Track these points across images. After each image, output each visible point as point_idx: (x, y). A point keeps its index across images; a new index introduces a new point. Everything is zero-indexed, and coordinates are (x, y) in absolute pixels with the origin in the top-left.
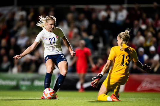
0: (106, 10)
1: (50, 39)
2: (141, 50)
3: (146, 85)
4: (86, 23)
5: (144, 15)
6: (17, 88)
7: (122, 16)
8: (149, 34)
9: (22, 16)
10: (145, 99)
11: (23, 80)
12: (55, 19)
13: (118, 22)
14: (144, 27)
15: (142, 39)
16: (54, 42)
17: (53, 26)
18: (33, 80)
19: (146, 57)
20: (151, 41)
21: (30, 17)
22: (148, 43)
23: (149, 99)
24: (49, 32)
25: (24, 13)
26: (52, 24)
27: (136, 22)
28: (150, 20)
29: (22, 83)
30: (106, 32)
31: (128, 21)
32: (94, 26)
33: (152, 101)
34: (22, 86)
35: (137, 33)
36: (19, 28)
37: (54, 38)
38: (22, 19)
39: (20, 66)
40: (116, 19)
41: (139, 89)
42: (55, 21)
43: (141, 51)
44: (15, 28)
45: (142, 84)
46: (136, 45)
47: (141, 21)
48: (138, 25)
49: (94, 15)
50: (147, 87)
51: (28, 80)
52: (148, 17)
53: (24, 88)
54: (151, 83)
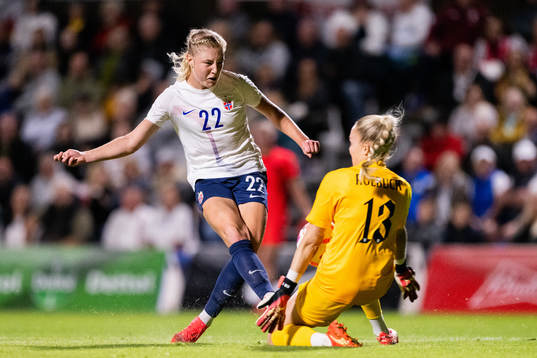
0: (352, 9)
1: (204, 114)
2: (485, 155)
3: (502, 286)
4: (277, 57)
5: (494, 26)
6: (23, 301)
7: (411, 29)
8: (513, 96)
9: (40, 32)
10: (500, 338)
11: (48, 271)
12: (224, 43)
13: (396, 53)
14: (492, 70)
15: (485, 113)
16: (217, 126)
17: (215, 70)
18: (82, 273)
19: (501, 183)
20: (521, 123)
21: (69, 36)
22: (509, 131)
23: (514, 339)
24: (200, 91)
25: (47, 22)
26: (210, 63)
27: (463, 52)
28: (515, 45)
29: (41, 283)
30: (352, 89)
31: (433, 49)
32: (308, 68)
33: (525, 348)
34: (43, 294)
35: (468, 92)
36: (30, 78)
37: (216, 112)
38: (40, 44)
39: (33, 221)
40: (389, 40)
41: (477, 300)
42: (224, 50)
43: (484, 161)
44: (14, 79)
45: (485, 283)
46: (465, 137)
47: (482, 49)
48: (469, 63)
49: (306, 29)
50: (504, 296)
51: (65, 271)
52: (508, 32)
53: (49, 302)
54: (521, 279)
